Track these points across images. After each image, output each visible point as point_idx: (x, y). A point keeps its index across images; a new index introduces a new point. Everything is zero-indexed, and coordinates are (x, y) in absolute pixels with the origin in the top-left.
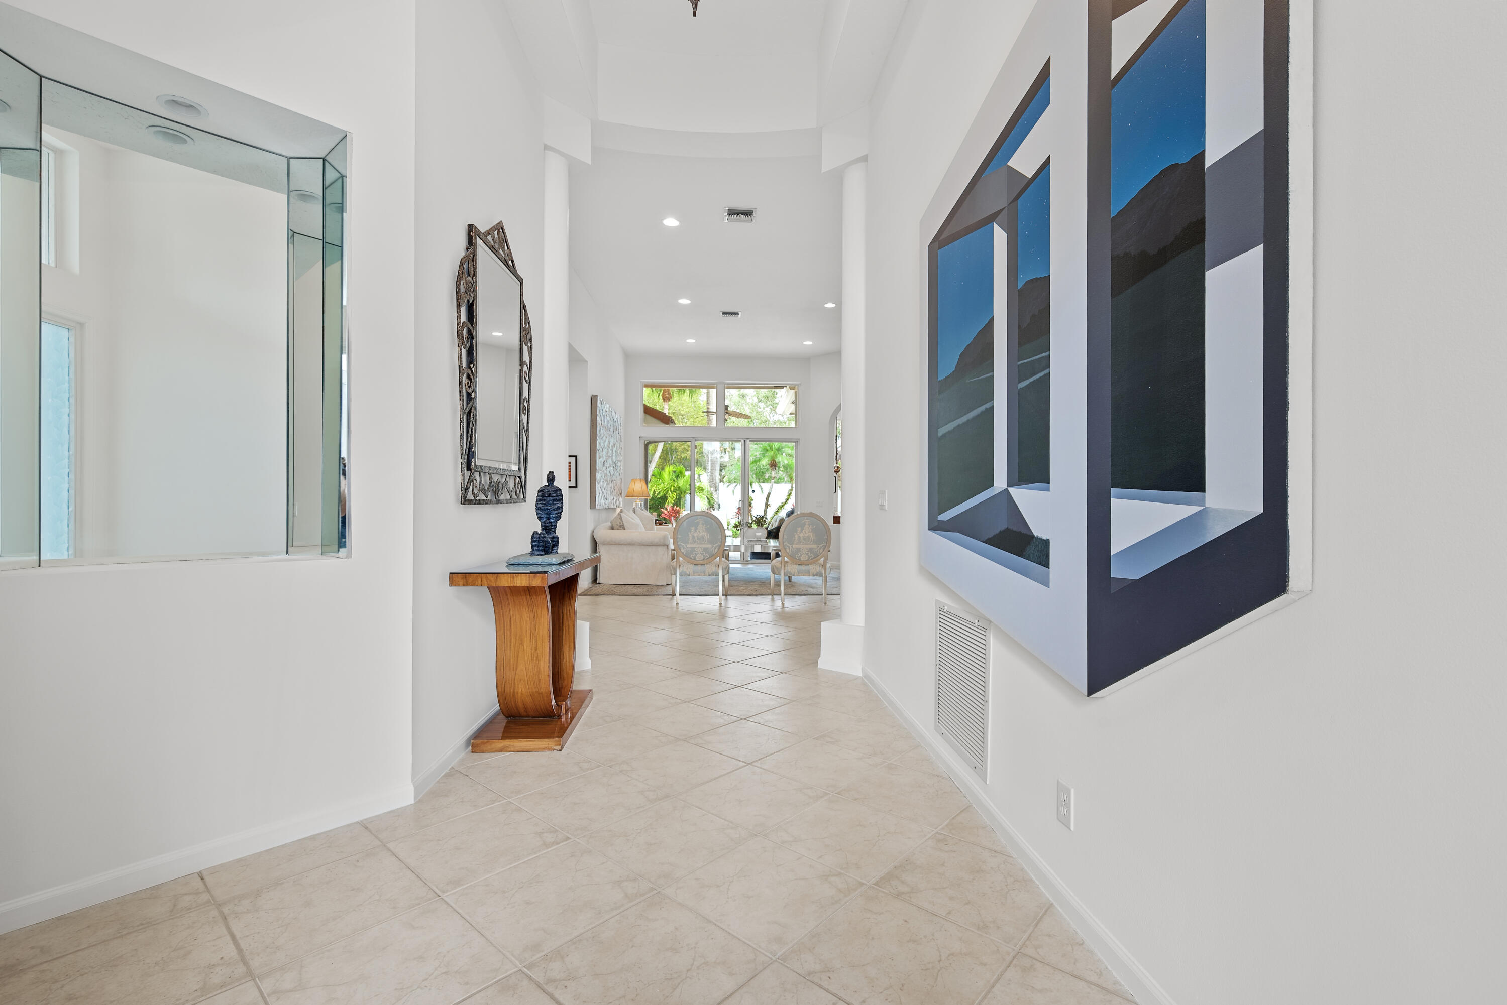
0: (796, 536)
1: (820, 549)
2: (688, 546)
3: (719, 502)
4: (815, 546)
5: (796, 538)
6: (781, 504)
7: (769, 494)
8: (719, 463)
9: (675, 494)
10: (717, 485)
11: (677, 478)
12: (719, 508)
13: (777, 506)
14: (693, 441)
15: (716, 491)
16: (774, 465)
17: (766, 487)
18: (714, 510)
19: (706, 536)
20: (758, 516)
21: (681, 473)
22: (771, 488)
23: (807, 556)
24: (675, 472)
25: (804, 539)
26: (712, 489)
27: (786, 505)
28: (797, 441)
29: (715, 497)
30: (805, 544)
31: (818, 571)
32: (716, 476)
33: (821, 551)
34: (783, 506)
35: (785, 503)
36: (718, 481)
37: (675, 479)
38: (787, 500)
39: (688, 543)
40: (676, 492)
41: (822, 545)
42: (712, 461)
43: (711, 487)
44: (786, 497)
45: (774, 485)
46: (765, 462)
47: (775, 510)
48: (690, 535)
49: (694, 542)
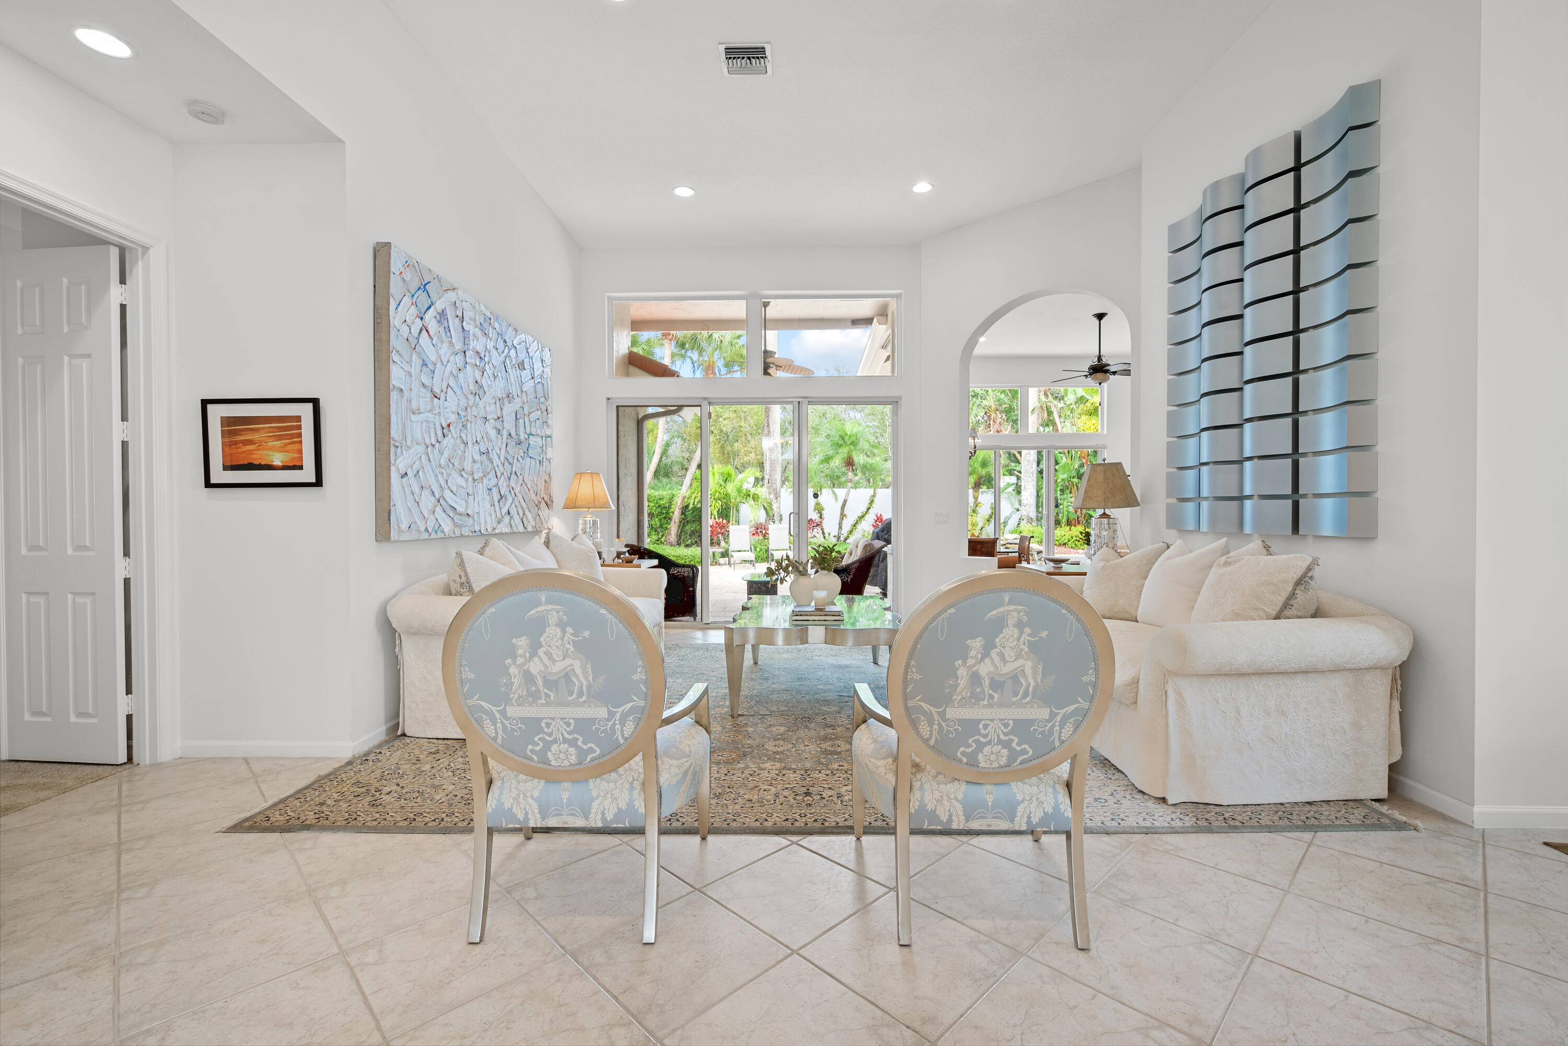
0: (962, 672)
1: (1062, 725)
2: (512, 711)
3: (781, 513)
4: (1043, 713)
5: (962, 682)
6: (860, 514)
7: (845, 502)
8: (780, 462)
9: (720, 503)
10: (778, 490)
11: (725, 482)
12: (781, 519)
13: (855, 518)
14: (705, 404)
15: (777, 498)
16: (850, 463)
17: (841, 493)
18: (774, 522)
19: (582, 676)
20: (821, 549)
21: (729, 475)
22: (848, 494)
23: (1005, 752)
24: (722, 474)
25: (996, 685)
26: (772, 496)
27: (867, 516)
28: (895, 402)
29: (775, 506)
30: (1001, 705)
31: (1049, 810)
32: (776, 480)
33: (1068, 730)
34: (863, 516)
35: (866, 513)
36: (779, 483)
37: (722, 483)
38: (869, 508)
39: (508, 701)
40: (721, 500)
41: (1072, 708)
42: (771, 460)
43: (770, 493)
44: (866, 506)
45: (852, 490)
46: (837, 462)
47: (853, 522)
48: (513, 670)
49: (533, 697)
